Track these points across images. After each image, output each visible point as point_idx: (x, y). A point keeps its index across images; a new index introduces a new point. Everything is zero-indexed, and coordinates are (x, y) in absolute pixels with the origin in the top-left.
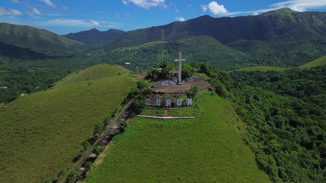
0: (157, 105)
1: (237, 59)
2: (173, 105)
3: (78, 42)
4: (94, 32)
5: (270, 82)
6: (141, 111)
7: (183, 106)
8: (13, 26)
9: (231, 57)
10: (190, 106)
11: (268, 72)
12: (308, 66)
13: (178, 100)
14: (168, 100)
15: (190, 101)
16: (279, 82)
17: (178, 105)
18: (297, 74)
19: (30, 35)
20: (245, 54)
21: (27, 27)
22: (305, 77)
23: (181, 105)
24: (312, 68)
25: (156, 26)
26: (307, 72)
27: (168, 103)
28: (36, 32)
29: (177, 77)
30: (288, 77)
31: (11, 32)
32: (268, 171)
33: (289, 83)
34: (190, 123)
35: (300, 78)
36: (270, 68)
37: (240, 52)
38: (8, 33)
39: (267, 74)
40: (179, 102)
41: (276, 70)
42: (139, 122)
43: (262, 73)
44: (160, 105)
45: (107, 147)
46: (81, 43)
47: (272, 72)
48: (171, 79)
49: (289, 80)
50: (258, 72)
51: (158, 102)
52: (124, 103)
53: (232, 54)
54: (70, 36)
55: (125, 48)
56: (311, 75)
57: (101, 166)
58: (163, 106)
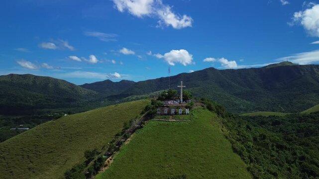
0: (165, 113)
1: (242, 107)
2: (176, 113)
3: (93, 92)
4: (108, 82)
5: (272, 125)
6: (154, 117)
7: (182, 114)
8: (36, 77)
9: (236, 105)
10: (188, 114)
11: (270, 117)
12: (308, 111)
13: (179, 110)
14: (172, 110)
15: (187, 111)
16: (281, 126)
17: (179, 113)
18: (297, 119)
19: (50, 85)
20: (249, 103)
21: (48, 78)
22: (305, 121)
23: (181, 113)
24: (311, 113)
25: (165, 77)
26: (308, 117)
27: (173, 111)
28: (56, 82)
29: (180, 99)
30: (289, 121)
31: (34, 82)
32: (240, 154)
33: (290, 126)
34: (187, 124)
35: (301, 122)
36: (272, 114)
37: (245, 100)
38: (31, 83)
39: (269, 119)
40: (180, 111)
41: (278, 115)
42: (153, 122)
43: (264, 118)
44: (166, 113)
45: (132, 136)
46: (95, 92)
47: (274, 116)
48: (175, 100)
49: (290, 123)
50: (261, 116)
51: (166, 111)
52: (142, 113)
53: (237, 102)
54: (86, 86)
55: (136, 96)
56: (310, 120)
57: (129, 145)
58: (169, 114)
